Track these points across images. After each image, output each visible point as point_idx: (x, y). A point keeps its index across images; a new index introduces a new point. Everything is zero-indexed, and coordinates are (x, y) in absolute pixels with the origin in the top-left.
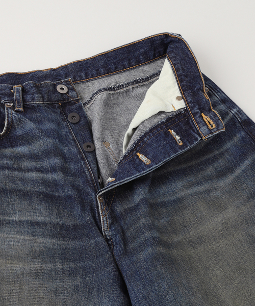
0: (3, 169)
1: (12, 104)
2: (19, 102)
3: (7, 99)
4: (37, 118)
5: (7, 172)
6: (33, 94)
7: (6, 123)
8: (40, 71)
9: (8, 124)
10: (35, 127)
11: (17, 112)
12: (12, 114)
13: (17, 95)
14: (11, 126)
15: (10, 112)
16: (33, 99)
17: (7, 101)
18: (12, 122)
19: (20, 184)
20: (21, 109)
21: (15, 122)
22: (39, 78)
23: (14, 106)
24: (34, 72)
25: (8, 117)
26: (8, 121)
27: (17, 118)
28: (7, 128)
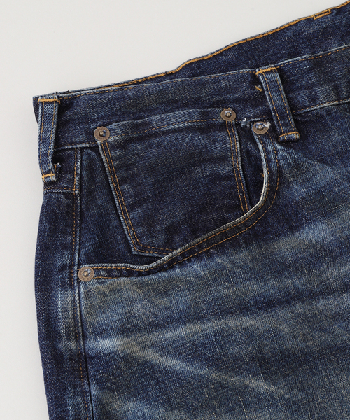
0: (289, 303)
1: (268, 125)
2: (283, 116)
3: (251, 112)
4: (335, 147)
5: (300, 308)
6: (310, 87)
7: (266, 177)
8: (309, 20)
9: (270, 179)
10: (339, 176)
11: (287, 143)
12: (276, 152)
13: (275, 96)
14: (278, 181)
15: (271, 148)
16: (314, 100)
17: (254, 116)
18: (281, 173)
19: (338, 330)
20: (295, 135)
21: (287, 170)
22: (309, 38)
23: (273, 127)
24: (296, 25)
25: (268, 160)
26: (270, 171)
27: (291, 161)
28: (271, 189)
